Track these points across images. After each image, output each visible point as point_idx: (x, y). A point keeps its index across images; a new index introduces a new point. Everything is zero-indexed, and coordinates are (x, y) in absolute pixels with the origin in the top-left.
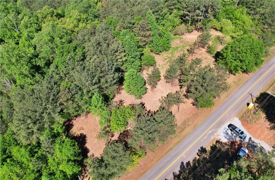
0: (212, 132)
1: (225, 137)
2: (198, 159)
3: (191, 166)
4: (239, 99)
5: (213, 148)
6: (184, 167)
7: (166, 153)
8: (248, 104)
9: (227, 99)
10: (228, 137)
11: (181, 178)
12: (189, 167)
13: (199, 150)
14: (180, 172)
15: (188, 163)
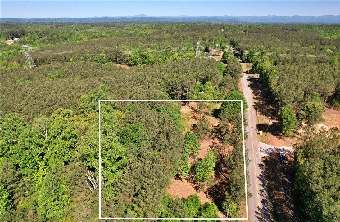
1: (264, 154)
2: (264, 171)
4: (251, 133)
8: (259, 134)
11: (267, 185)
12: (263, 177)
13: (259, 167)
14: (262, 182)
15: (261, 175)
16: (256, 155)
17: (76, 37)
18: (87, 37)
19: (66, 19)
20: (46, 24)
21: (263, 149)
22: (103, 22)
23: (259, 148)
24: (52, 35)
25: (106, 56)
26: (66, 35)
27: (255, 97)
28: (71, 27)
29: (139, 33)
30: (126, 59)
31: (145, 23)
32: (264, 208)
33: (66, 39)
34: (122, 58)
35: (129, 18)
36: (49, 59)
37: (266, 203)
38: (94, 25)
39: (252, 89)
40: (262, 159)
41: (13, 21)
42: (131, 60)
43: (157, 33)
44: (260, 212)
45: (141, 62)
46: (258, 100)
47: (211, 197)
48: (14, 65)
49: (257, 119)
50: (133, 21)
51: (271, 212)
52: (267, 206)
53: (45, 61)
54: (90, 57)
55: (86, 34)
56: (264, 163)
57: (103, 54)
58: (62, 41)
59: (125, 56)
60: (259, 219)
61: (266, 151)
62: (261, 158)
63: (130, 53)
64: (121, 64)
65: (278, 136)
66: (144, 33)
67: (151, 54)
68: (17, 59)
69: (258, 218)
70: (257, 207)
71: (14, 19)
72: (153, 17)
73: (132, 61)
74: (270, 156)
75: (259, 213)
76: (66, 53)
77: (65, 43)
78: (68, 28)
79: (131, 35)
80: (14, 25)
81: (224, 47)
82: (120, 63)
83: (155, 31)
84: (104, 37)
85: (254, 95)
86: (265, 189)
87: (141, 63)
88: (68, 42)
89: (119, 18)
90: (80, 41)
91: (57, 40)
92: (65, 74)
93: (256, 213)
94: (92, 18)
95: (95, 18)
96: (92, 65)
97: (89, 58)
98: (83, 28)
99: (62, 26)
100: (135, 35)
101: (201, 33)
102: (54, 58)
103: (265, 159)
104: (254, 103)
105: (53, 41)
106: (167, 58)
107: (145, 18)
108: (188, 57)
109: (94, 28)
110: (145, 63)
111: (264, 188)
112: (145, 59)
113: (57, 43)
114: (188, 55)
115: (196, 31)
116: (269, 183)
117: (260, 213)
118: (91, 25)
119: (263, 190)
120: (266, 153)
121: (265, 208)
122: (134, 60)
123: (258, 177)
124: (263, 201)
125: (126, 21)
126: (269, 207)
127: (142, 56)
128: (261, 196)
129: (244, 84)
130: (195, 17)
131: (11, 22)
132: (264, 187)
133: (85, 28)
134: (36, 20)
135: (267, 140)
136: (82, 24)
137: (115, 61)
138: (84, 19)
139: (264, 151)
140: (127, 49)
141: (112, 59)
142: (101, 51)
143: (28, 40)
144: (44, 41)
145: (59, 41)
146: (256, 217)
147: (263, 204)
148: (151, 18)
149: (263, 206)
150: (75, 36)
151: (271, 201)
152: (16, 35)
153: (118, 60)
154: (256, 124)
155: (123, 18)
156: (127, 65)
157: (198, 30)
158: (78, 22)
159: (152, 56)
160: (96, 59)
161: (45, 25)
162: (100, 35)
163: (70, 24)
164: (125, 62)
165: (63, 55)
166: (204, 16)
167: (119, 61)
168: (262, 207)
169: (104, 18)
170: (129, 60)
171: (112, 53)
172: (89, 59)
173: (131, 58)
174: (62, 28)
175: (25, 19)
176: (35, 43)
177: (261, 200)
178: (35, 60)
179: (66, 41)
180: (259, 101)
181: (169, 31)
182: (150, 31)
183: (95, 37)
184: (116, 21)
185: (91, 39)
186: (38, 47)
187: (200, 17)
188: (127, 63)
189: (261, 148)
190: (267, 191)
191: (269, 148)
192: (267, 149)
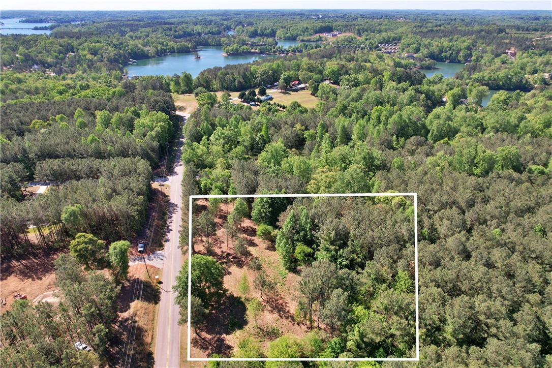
0: (169, 251)
5: (162, 246)
10: (159, 255)
11: (166, 228)
23: (165, 259)
52: (168, 216)
56: (163, 244)
61: (157, 257)
62: (165, 248)
103: (161, 248)
116: (163, 230)
119: (170, 224)
120: (157, 254)
121: (170, 215)
128: (172, 220)
149: (172, 216)
151: (165, 218)
189: (162, 260)
190: (167, 224)
191: (152, 260)
192: (154, 259)
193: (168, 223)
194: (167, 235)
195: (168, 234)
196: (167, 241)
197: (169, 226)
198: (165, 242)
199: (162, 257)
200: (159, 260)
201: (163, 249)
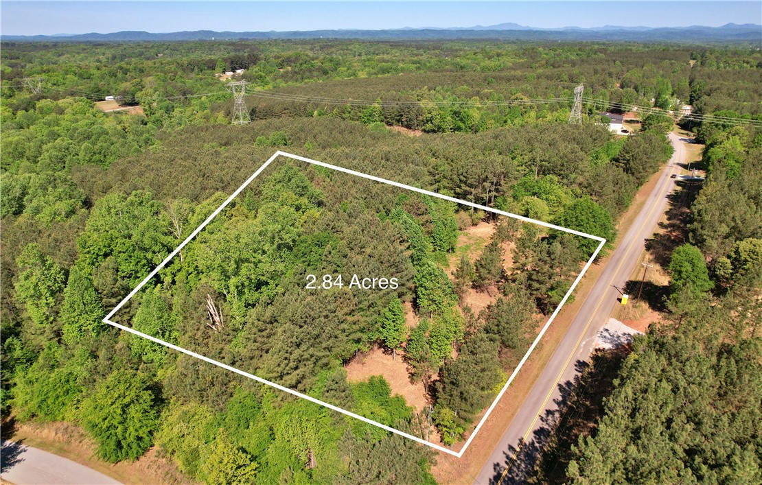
0: (587, 342)
1: (605, 342)
2: (582, 376)
3: (574, 386)
4: (603, 297)
5: (596, 358)
6: (564, 388)
7: (533, 383)
8: (620, 300)
9: (585, 299)
10: (609, 341)
11: (569, 403)
12: (572, 388)
13: (576, 365)
14: (563, 397)
15: (568, 383)
16: (584, 343)
17: (345, 69)
18: (367, 70)
19: (347, 32)
20: (304, 42)
21: (609, 334)
22: (419, 38)
23: (602, 329)
24: (301, 64)
25: (381, 109)
26: (328, 65)
27: (666, 222)
28: (349, 48)
29: (482, 64)
30: (421, 118)
31: (510, 43)
32: (533, 443)
33: (325, 72)
34: (412, 115)
35: (477, 31)
36: (277, 109)
37: (544, 435)
38: (395, 45)
39: (672, 205)
40: (594, 353)
41: (252, 38)
42: (431, 120)
43: (521, 66)
44: (521, 448)
45: (451, 127)
46: (669, 229)
47: (431, 398)
48: (219, 118)
49: (637, 270)
50: (486, 37)
51: (545, 455)
52: (543, 443)
53: (268, 113)
54: (352, 109)
55: (367, 63)
56: (592, 362)
57: (377, 105)
58: (317, 76)
59: (419, 112)
60: (508, 461)
61: (613, 338)
62: (591, 350)
63: (431, 105)
64: (410, 128)
65: (664, 312)
66: (492, 64)
67: (475, 110)
68: (225, 108)
69: (508, 457)
70: (520, 438)
71: (255, 33)
72: (535, 30)
73: (432, 123)
74: (617, 349)
75: (515, 451)
76: (309, 100)
77: (321, 81)
78: (343, 50)
79: (462, 68)
80: (249, 45)
81: (663, 104)
82: (408, 127)
83: (518, 61)
84: (402, 70)
85: (666, 217)
86: (560, 412)
87: (451, 129)
88: (328, 78)
89: (457, 31)
90: (352, 77)
91: (307, 74)
92: (290, 139)
93: (511, 448)
94: (398, 31)
95: (403, 31)
96: (343, 126)
97: (350, 112)
98: (372, 51)
99: (332, 46)
100: (472, 68)
101: (628, 68)
102: (285, 109)
103: (599, 354)
104: (655, 234)
105: (299, 76)
106: (509, 121)
107: (515, 31)
108: (556, 121)
109: (394, 51)
110: (459, 129)
111: (558, 409)
112: (461, 120)
113: (306, 80)
114: (558, 117)
115: (618, 63)
116: (578, 401)
117: (518, 449)
118: (391, 46)
119: (554, 411)
120: (611, 343)
121: (537, 445)
122: (436, 122)
123: (559, 385)
124: (539, 433)
125: (471, 37)
126: (547, 445)
127: (456, 114)
128: (543, 421)
129: (659, 190)
130: (643, 30)
131: (248, 40)
132: (562, 406)
133: (376, 52)
134: (292, 34)
135: (631, 316)
136: (371, 43)
137: (398, 121)
138: (383, 32)
139: (610, 337)
140: (427, 97)
141: (393, 115)
142: (374, 100)
143: (256, 72)
144: (284, 77)
145: (311, 77)
146: (505, 455)
147: (535, 437)
148: (529, 32)
149: (534, 439)
150: (344, 67)
151: (558, 436)
152: (241, 64)
153: (403, 118)
154: (627, 280)
155: (466, 31)
156: (422, 131)
157: (621, 62)
158: (369, 38)
159: (476, 115)
160: (362, 115)
161: (302, 44)
162: (394, 67)
163: (350, 42)
164: (417, 125)
165: (301, 104)
166: (666, 28)
167: (407, 121)
168: (531, 441)
169: (423, 30)
170: (428, 121)
171: (394, 105)
172: (349, 115)
173: (430, 115)
174: (331, 50)
175: (272, 33)
176: (268, 78)
177: (537, 428)
178: (253, 110)
179: (325, 77)
180: (671, 232)
181: (552, 61)
182: (508, 61)
183: (384, 71)
184: (448, 38)
185: (376, 74)
186: (270, 86)
187: (656, 30)
188: (423, 127)
189: (607, 330)
190: (561, 415)
191: (624, 334)
192: (620, 335)
193: (557, 415)
194: (576, 378)
195: (573, 381)
196: (581, 365)
197: (558, 403)
198: (588, 365)
199: (606, 334)
200: (612, 331)
201: (596, 350)
